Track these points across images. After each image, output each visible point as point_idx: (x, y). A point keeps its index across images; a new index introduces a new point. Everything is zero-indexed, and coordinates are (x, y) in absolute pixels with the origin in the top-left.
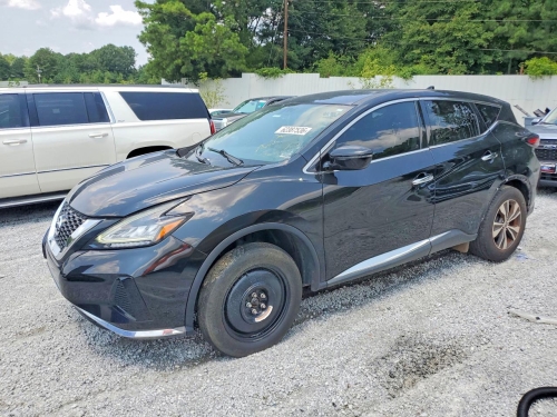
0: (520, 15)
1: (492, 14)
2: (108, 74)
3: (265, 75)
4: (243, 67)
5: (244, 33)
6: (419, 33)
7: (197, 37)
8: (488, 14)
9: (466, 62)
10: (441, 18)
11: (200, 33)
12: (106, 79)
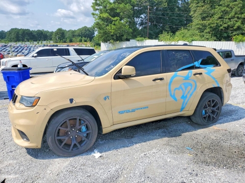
0: (238, 18)
1: (227, 17)
2: (83, 38)
3: (138, 40)
4: (130, 37)
5: (132, 24)
6: (198, 24)
7: (113, 26)
8: (225, 17)
9: (216, 36)
10: (207, 19)
11: (114, 25)
12: (83, 41)
